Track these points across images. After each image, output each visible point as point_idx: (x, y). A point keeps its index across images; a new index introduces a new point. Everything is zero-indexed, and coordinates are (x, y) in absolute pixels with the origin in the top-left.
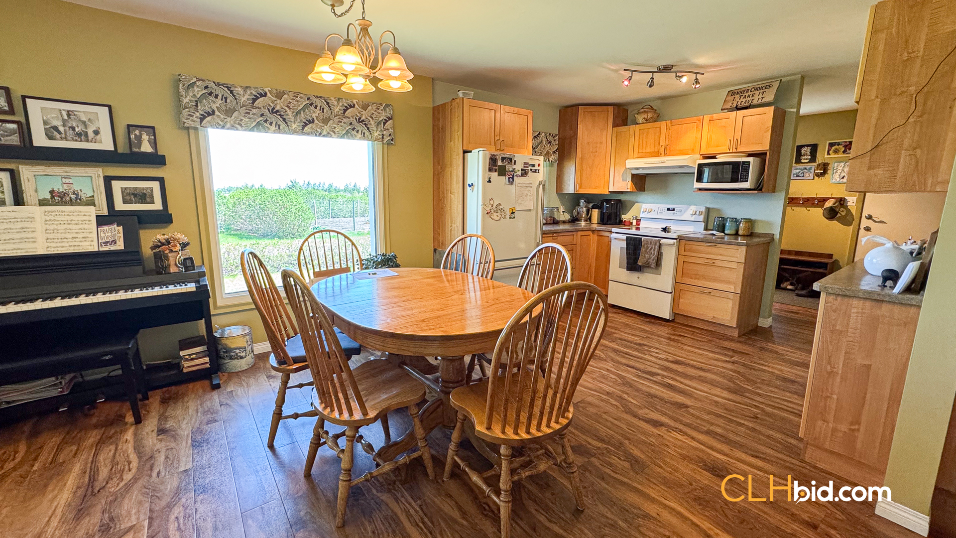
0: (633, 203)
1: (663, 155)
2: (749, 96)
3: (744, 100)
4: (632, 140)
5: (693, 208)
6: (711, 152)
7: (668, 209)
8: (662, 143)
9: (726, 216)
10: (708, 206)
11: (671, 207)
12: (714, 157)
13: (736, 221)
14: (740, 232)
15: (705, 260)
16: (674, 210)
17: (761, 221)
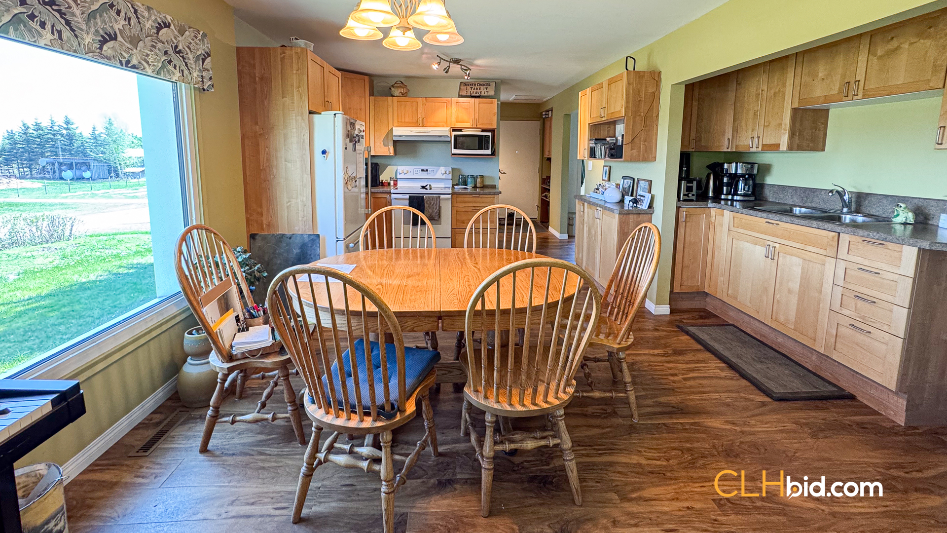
0: (386, 166)
1: (421, 125)
2: (477, 89)
3: (475, 91)
4: (390, 110)
5: (442, 169)
6: (458, 125)
7: (422, 170)
8: (419, 116)
9: (467, 175)
10: (453, 167)
11: (425, 168)
12: (460, 130)
13: (474, 178)
14: (478, 185)
15: (471, 208)
16: (427, 170)
17: (488, 177)
